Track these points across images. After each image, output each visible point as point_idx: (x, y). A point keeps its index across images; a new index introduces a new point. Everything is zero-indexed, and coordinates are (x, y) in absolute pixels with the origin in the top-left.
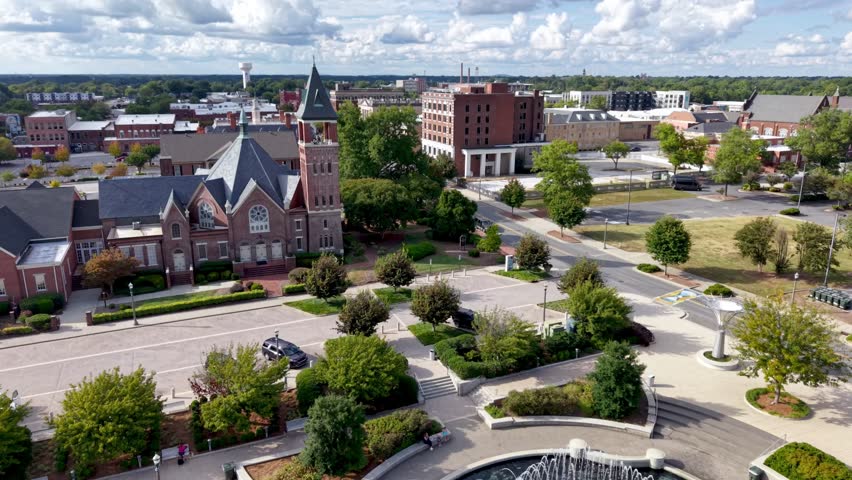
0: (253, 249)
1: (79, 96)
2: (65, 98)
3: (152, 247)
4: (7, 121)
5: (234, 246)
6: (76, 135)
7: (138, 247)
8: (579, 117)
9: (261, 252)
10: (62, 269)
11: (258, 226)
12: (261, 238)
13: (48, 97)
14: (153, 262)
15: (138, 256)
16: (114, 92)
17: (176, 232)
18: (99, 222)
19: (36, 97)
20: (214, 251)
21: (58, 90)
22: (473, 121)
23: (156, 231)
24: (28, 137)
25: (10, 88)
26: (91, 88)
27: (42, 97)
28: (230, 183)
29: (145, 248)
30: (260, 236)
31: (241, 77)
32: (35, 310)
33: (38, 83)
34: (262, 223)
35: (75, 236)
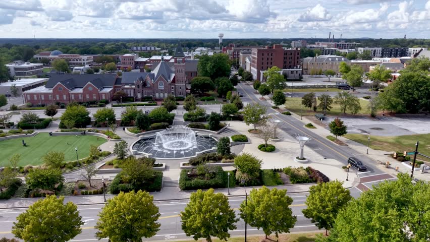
0: (159, 94)
1: (151, 48)
2: (145, 49)
3: (132, 90)
4: (120, 58)
5: (154, 92)
6: (137, 63)
7: (128, 90)
8: (330, 59)
9: (162, 95)
10: (109, 94)
11: (161, 87)
12: (162, 91)
13: (139, 48)
14: (132, 95)
15: (129, 93)
16: (165, 47)
17: (139, 87)
18: (121, 84)
19: (135, 48)
20: (148, 93)
21: (144, 46)
22: (265, 60)
23: (134, 87)
24: (122, 63)
25: (127, 44)
26: (156, 45)
27: (137, 48)
28: (156, 75)
29: (130, 91)
30: (161, 90)
31: (218, 40)
32: (101, 102)
33: (137, 42)
34: (162, 87)
35: (115, 87)
